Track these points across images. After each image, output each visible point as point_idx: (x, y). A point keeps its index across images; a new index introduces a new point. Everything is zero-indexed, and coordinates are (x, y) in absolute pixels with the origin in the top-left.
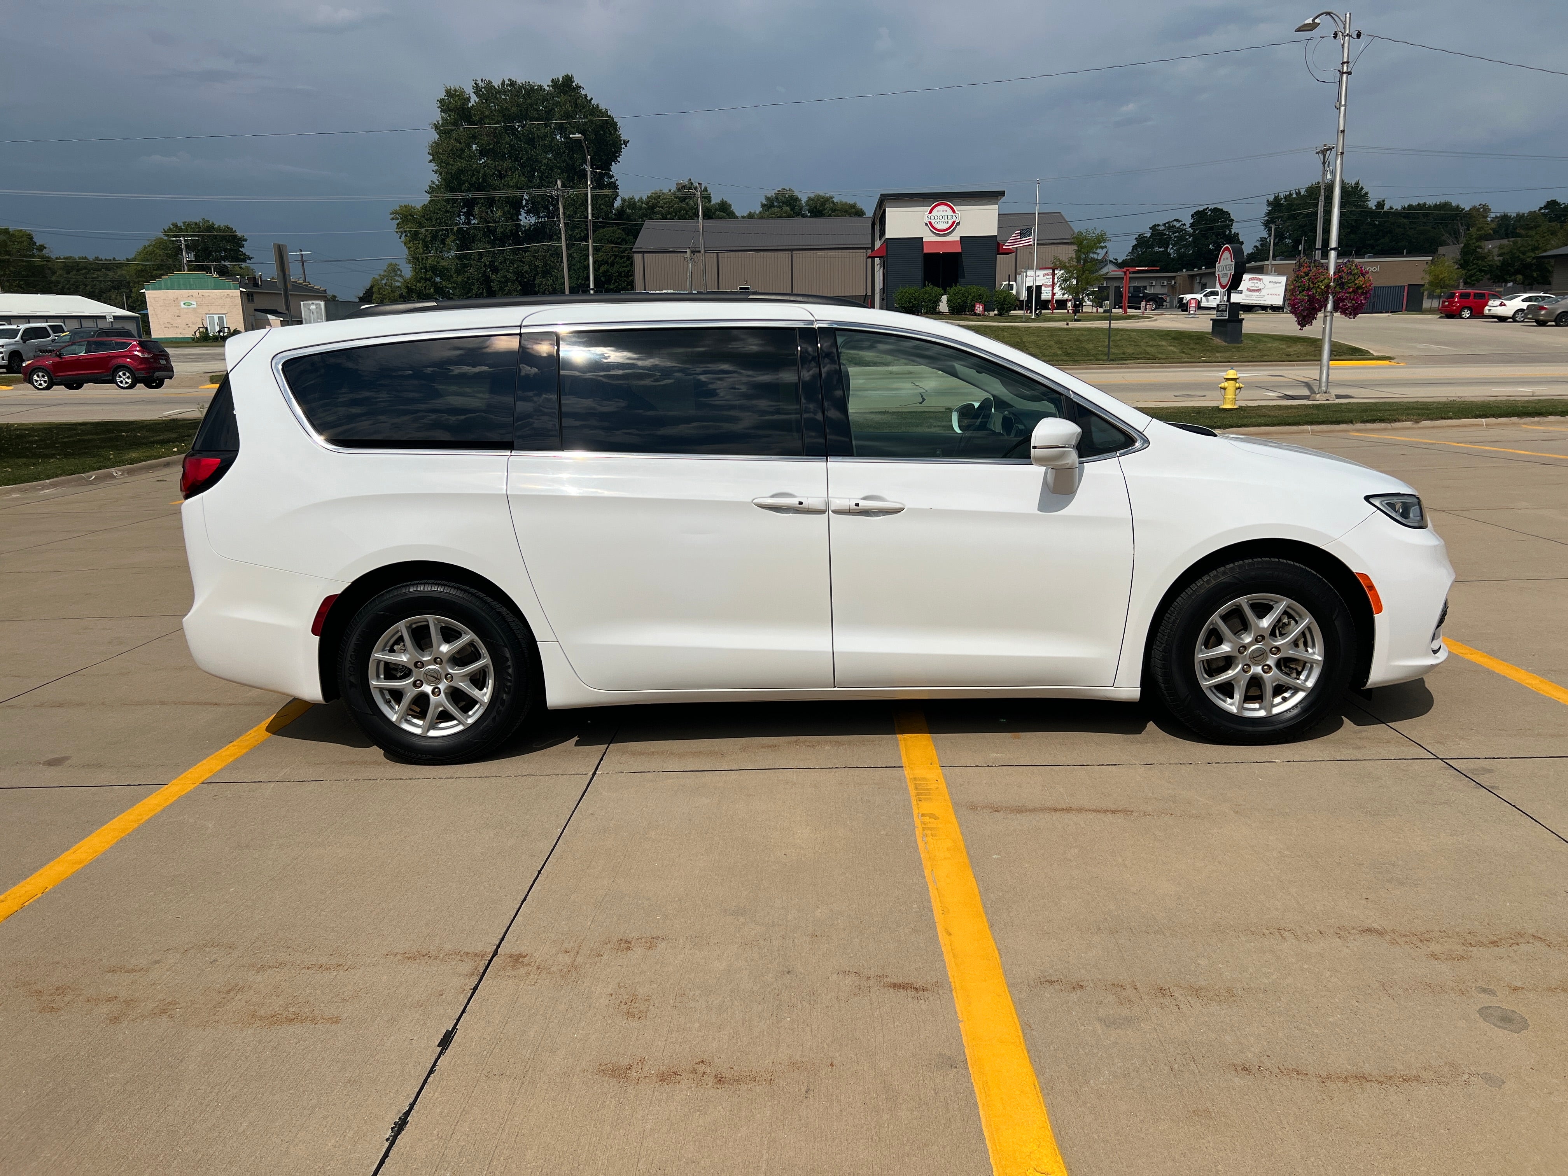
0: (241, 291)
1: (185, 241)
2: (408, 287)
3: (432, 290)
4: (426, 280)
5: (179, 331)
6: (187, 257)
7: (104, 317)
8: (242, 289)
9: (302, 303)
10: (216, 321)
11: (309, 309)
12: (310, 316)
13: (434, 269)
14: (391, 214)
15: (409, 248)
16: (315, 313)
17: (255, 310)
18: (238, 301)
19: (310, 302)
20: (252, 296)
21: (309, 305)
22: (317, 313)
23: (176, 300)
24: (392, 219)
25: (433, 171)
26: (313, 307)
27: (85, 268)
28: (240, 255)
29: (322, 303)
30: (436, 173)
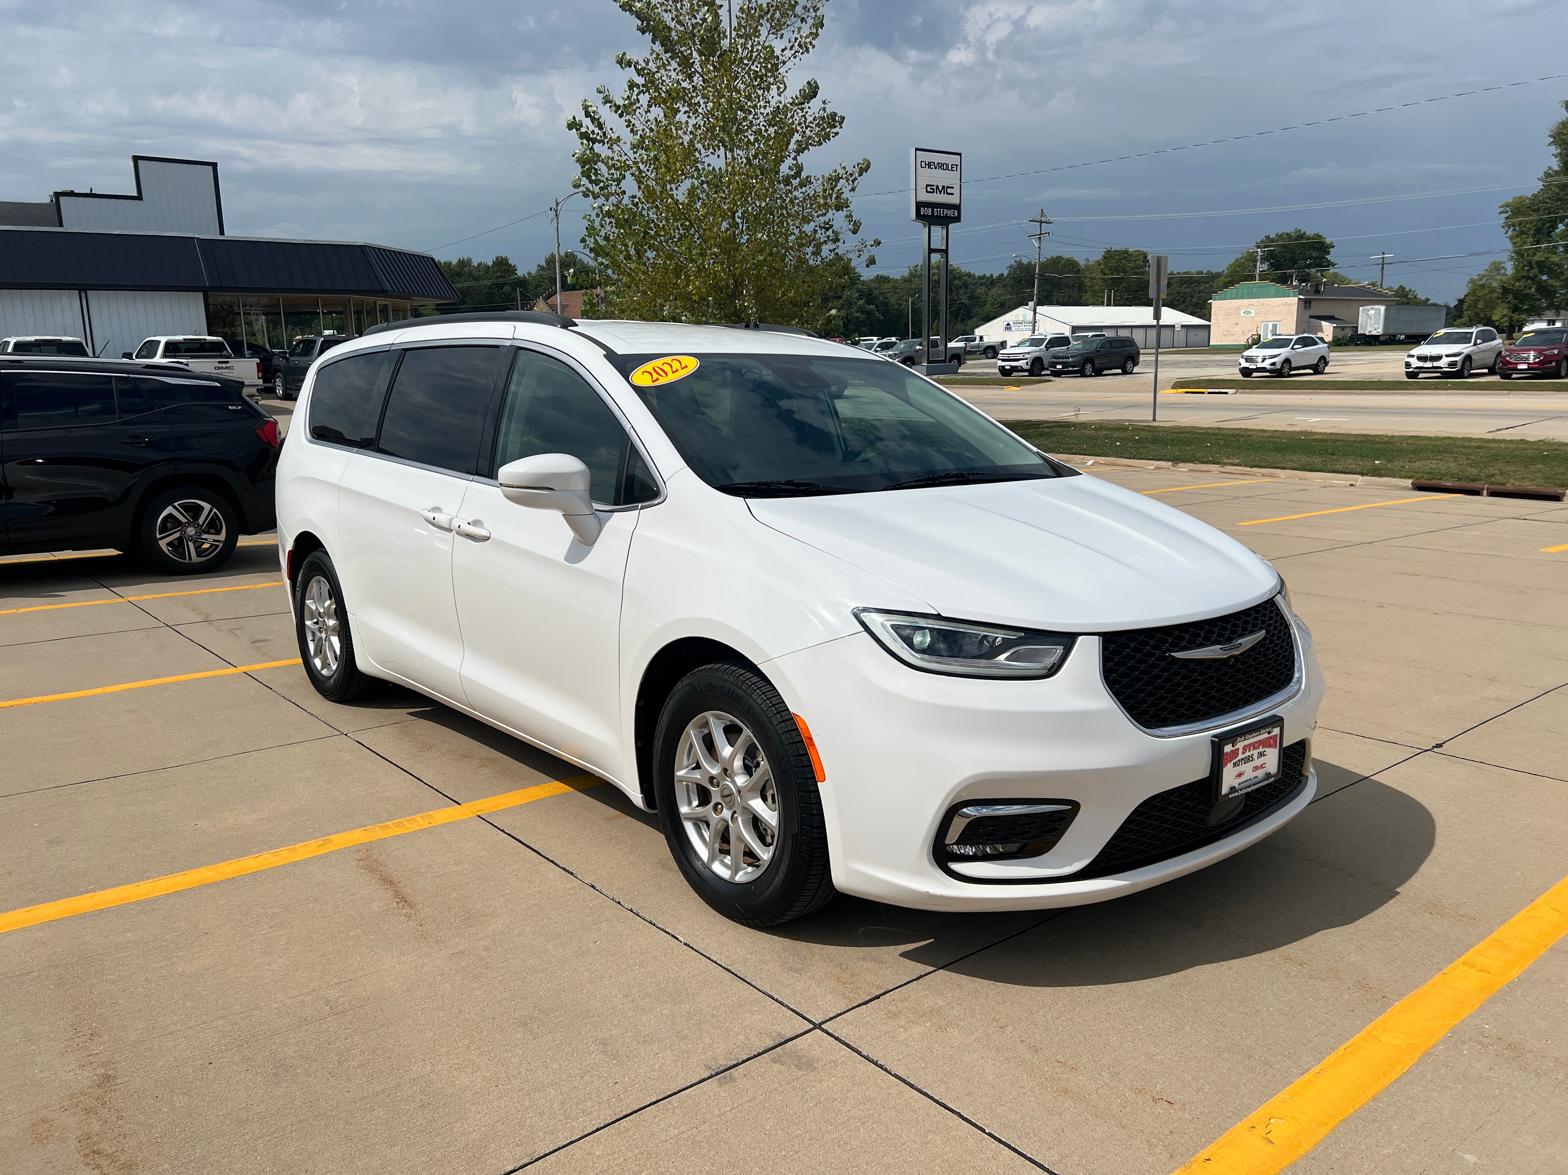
0: (1299, 299)
1: (1262, 252)
2: (1503, 287)
3: (1533, 290)
4: (1528, 278)
5: (1234, 338)
6: (1261, 267)
7: (1174, 326)
8: (1300, 297)
9: (1361, 308)
10: (1270, 328)
11: (1368, 315)
12: (1366, 322)
13: (1542, 267)
14: (1500, 207)
15: (1514, 244)
16: (1373, 318)
17: (1311, 317)
18: (1295, 308)
19: (1370, 307)
20: (1310, 302)
21: (1369, 310)
22: (1375, 318)
23: (1238, 309)
24: (1501, 213)
25: (1553, 155)
26: (1372, 312)
27: (1197, 282)
28: (1325, 262)
29: (1383, 308)
30: (1556, 157)
